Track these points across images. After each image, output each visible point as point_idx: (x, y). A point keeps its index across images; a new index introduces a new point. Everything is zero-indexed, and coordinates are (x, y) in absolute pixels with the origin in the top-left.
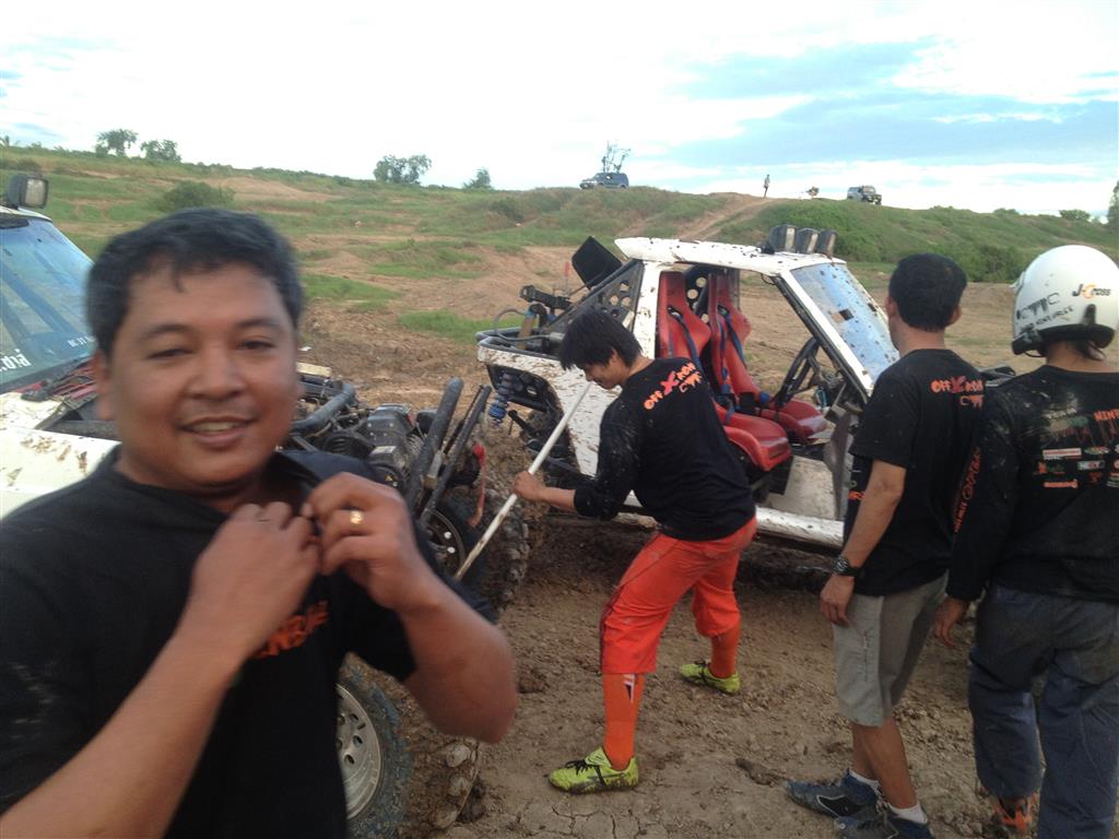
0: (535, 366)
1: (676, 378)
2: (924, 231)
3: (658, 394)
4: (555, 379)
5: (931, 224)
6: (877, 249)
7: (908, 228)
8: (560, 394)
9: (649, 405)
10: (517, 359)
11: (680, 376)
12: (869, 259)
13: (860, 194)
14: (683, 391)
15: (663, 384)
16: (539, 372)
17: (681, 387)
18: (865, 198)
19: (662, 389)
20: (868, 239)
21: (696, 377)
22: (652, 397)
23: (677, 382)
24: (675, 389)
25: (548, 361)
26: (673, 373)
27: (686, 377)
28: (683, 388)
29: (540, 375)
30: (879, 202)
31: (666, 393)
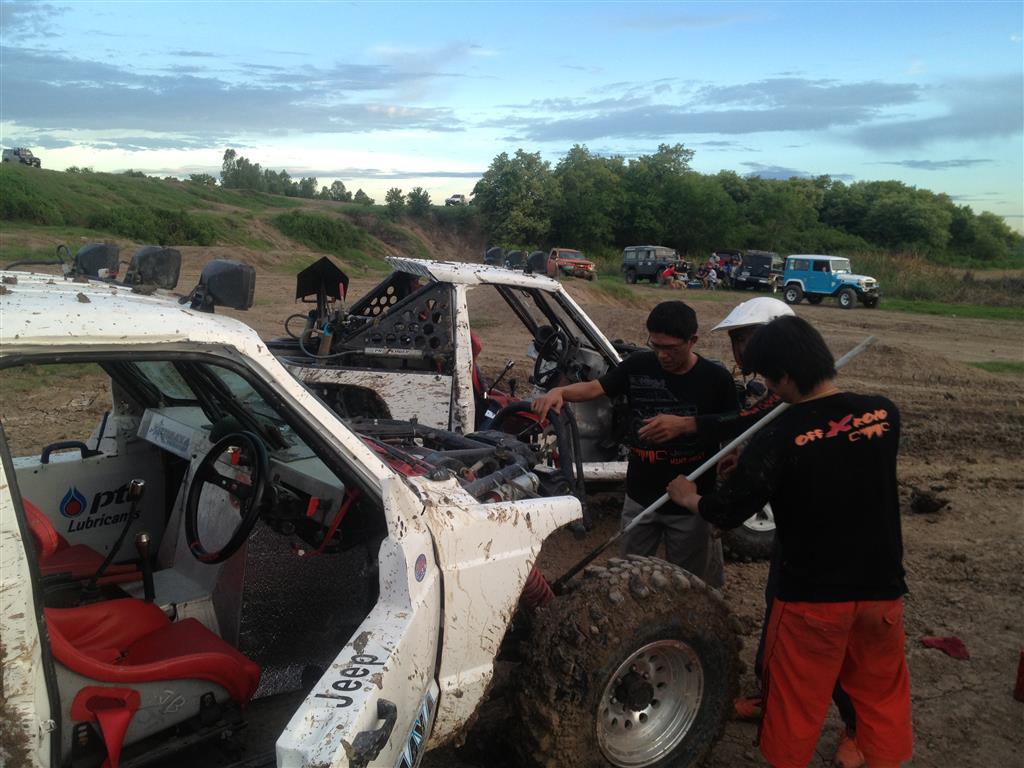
0: (362, 380)
1: (851, 423)
2: (94, 195)
3: (819, 433)
4: (383, 389)
5: (98, 188)
6: (58, 213)
7: (78, 192)
8: (388, 400)
9: (800, 441)
10: (343, 375)
11: (857, 422)
12: (55, 223)
13: (17, 157)
14: (851, 439)
15: (832, 424)
16: (366, 383)
17: (850, 435)
18: (23, 161)
19: (826, 429)
20: (50, 204)
21: (879, 429)
22: (809, 433)
23: (850, 428)
24: (843, 435)
25: (375, 374)
26: (851, 416)
27: (866, 425)
28: (854, 437)
29: (368, 386)
30: (38, 164)
31: (830, 435)
